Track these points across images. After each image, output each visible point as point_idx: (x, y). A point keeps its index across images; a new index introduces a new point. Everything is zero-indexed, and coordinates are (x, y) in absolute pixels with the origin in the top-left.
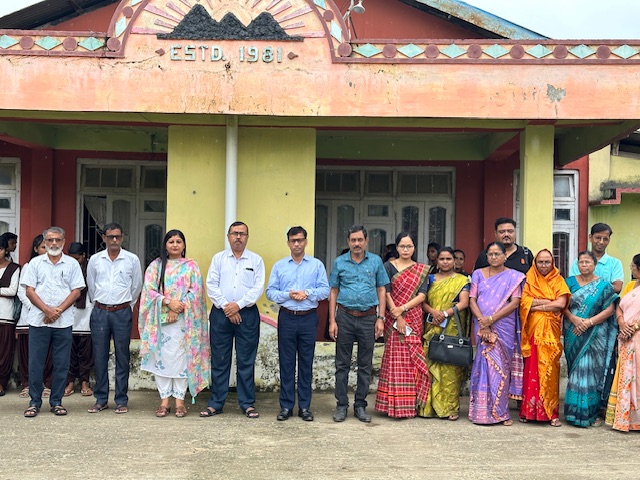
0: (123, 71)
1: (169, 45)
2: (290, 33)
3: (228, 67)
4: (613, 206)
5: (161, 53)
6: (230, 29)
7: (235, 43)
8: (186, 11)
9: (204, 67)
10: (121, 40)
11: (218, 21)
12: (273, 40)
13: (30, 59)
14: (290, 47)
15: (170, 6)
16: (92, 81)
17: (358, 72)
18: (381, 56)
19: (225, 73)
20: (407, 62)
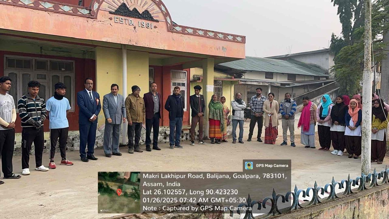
0: (96, 24)
2: (155, 19)
3: (135, 28)
5: (111, 19)
7: (137, 19)
9: (127, 26)
10: (96, 12)
14: (155, 24)
15: (114, 2)
16: (84, 27)
19: (134, 30)
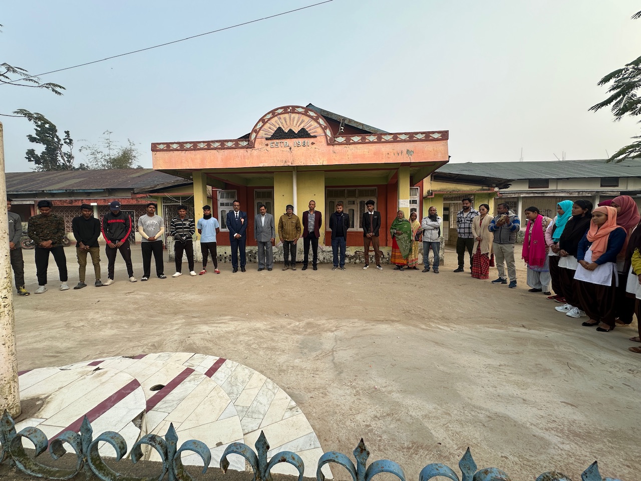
0: (255, 152)
1: (269, 142)
2: (312, 135)
3: (290, 148)
4: (432, 198)
5: (267, 145)
6: (291, 135)
7: (293, 140)
8: (275, 129)
9: (282, 149)
10: (253, 141)
11: (287, 132)
12: (306, 137)
13: (224, 150)
14: (312, 140)
15: (270, 128)
16: (244, 156)
17: (337, 148)
18: (345, 142)
19: (289, 151)
20: (355, 143)
